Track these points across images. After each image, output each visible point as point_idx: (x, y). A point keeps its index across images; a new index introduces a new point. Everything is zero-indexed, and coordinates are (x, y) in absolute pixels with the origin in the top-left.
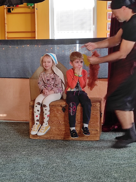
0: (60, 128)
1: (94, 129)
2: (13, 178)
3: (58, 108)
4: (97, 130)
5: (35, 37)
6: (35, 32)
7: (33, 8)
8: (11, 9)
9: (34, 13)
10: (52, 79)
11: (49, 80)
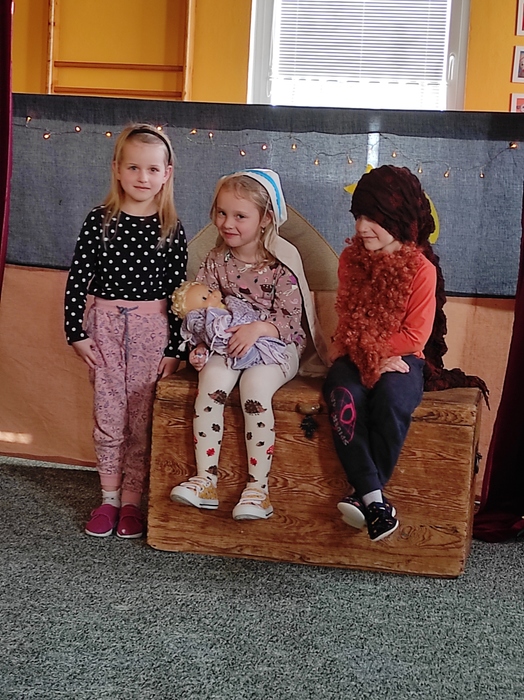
0: (286, 507)
1: (444, 523)
3: (285, 418)
4: (455, 531)
5: (180, 94)
6: (181, 69)
10: (264, 288)
11: (247, 292)
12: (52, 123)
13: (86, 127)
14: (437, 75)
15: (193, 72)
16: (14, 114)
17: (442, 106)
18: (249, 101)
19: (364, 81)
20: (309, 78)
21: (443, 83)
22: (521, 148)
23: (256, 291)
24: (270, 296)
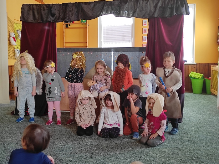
2: (71, 156)
5: (87, 47)
6: (86, 42)
7: (85, 24)
8: (68, 25)
9: (86, 28)
10: (104, 79)
11: (102, 80)
12: (64, 52)
13: (70, 53)
14: (130, 41)
15: (88, 43)
16: (57, 51)
17: (131, 47)
18: (98, 47)
19: (118, 43)
20: (108, 43)
21: (131, 43)
22: (145, 53)
23: (103, 80)
24: (105, 80)
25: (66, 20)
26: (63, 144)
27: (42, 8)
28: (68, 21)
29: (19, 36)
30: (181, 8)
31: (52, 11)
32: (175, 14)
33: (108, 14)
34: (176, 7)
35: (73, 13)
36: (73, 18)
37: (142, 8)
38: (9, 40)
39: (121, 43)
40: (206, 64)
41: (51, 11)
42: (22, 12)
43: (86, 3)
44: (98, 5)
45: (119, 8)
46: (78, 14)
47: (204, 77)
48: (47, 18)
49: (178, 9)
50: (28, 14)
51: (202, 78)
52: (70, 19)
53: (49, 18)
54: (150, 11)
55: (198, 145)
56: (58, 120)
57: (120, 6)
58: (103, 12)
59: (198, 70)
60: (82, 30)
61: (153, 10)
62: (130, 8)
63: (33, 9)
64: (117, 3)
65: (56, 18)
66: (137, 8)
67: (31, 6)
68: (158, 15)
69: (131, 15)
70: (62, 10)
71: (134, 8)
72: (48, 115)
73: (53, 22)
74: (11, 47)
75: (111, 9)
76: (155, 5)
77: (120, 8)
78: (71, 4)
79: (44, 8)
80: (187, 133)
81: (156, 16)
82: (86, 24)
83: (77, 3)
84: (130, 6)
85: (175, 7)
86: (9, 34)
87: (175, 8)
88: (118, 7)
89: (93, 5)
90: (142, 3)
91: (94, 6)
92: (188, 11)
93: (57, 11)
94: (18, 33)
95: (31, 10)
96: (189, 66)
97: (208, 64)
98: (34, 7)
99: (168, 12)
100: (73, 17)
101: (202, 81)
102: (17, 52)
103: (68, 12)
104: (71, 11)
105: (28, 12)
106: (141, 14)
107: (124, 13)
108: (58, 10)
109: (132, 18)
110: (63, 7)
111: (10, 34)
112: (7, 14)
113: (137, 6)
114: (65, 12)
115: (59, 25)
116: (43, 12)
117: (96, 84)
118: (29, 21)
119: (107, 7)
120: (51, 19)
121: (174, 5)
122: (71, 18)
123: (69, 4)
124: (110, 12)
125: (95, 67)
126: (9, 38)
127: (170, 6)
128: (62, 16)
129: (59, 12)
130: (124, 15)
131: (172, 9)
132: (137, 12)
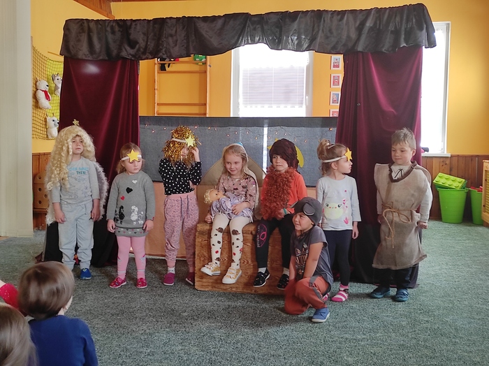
3: (247, 237)
5: (205, 114)
6: (205, 104)
7: (203, 64)
8: (166, 66)
9: (206, 72)
10: (243, 187)
11: (237, 189)
12: (155, 127)
13: (168, 128)
14: (302, 103)
15: (210, 105)
16: (140, 124)
17: (304, 116)
18: (232, 116)
19: (274, 106)
20: (254, 106)
21: (304, 106)
22: (334, 130)
23: (240, 189)
24: (245, 190)
25: (161, 54)
26: (148, 331)
27: (109, 29)
28: (164, 56)
29: (56, 88)
30: (418, 32)
31: (130, 34)
32: (403, 44)
33: (253, 42)
34: (405, 29)
35: (177, 41)
36: (175, 51)
37: (330, 31)
38: (35, 97)
39: (282, 106)
40: (472, 157)
41: (128, 34)
42: (65, 35)
43: (205, 19)
44: (231, 22)
45: (278, 30)
46: (188, 43)
47: (467, 185)
48: (120, 49)
49: (409, 34)
50: (79, 41)
51: (463, 188)
52: (170, 52)
53: (124, 50)
54: (348, 37)
55: (451, 341)
56: (139, 277)
57: (281, 27)
58: (242, 40)
59: (454, 171)
60: (196, 77)
61: (353, 35)
62: (302, 31)
63: (90, 30)
64: (275, 20)
65: (138, 50)
66: (318, 32)
67: (86, 24)
68: (366, 47)
69: (305, 46)
70: (152, 34)
71: (313, 30)
72: (116, 264)
73: (131, 59)
74: (40, 113)
75: (260, 33)
76: (360, 25)
77: (281, 31)
78: (172, 20)
79: (112, 28)
80: (428, 312)
81: (360, 48)
82: (205, 63)
83: (186, 19)
84: (303, 26)
85: (403, 28)
86: (36, 85)
87: (403, 33)
88: (277, 27)
89: (220, 22)
90: (331, 21)
91: (224, 24)
92: (432, 39)
93: (142, 36)
94: (56, 81)
95: (84, 32)
96: (434, 160)
97: (477, 156)
98: (92, 25)
99: (388, 40)
100: (177, 49)
101: (462, 196)
102: (51, 123)
103: (167, 38)
104: (171, 36)
105: (78, 36)
106: (328, 44)
107: (290, 41)
108: (144, 34)
109: (307, 53)
110: (156, 26)
111: (38, 84)
112: (32, 41)
113: (319, 26)
114: (158, 38)
115: (146, 67)
116: (110, 37)
117: (223, 198)
118: (80, 57)
119: (252, 27)
120: (127, 52)
121: (401, 24)
122: (172, 51)
123: (168, 20)
124: (259, 39)
125: (222, 159)
126: (35, 92)
127: (391, 27)
128: (151, 45)
129: (145, 38)
130: (290, 46)
131: (396, 33)
132: (318, 40)
